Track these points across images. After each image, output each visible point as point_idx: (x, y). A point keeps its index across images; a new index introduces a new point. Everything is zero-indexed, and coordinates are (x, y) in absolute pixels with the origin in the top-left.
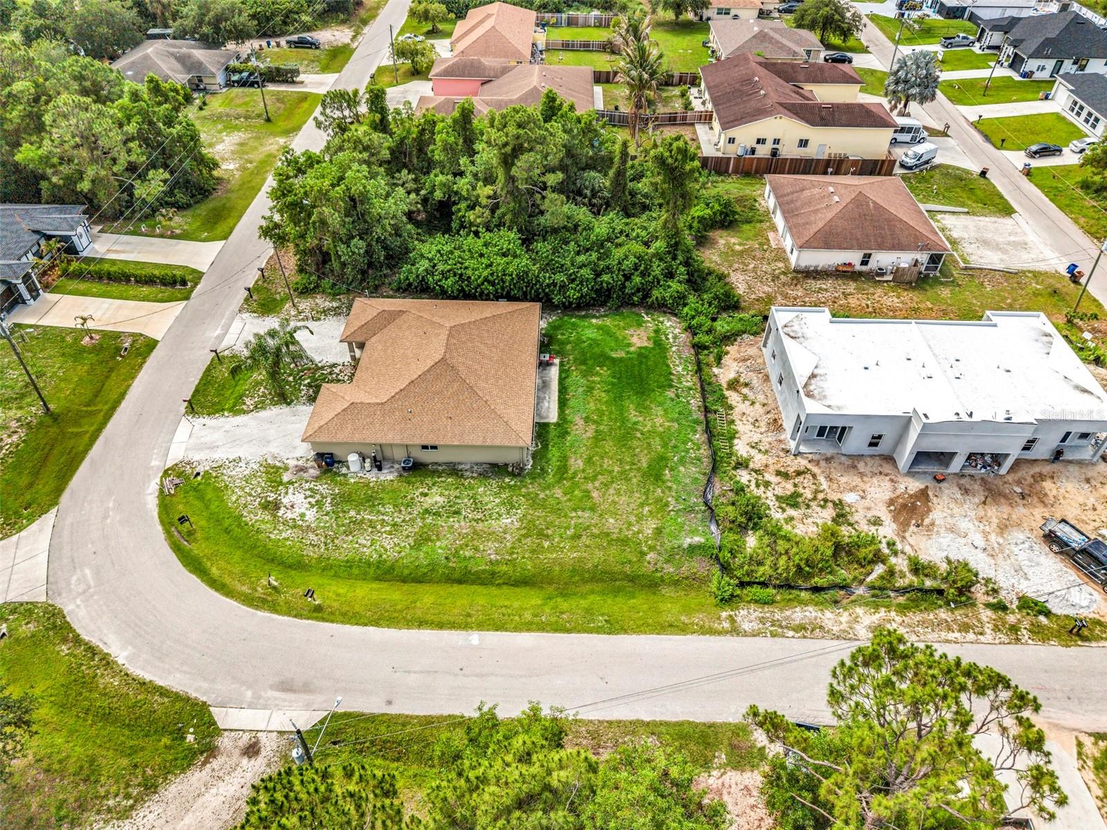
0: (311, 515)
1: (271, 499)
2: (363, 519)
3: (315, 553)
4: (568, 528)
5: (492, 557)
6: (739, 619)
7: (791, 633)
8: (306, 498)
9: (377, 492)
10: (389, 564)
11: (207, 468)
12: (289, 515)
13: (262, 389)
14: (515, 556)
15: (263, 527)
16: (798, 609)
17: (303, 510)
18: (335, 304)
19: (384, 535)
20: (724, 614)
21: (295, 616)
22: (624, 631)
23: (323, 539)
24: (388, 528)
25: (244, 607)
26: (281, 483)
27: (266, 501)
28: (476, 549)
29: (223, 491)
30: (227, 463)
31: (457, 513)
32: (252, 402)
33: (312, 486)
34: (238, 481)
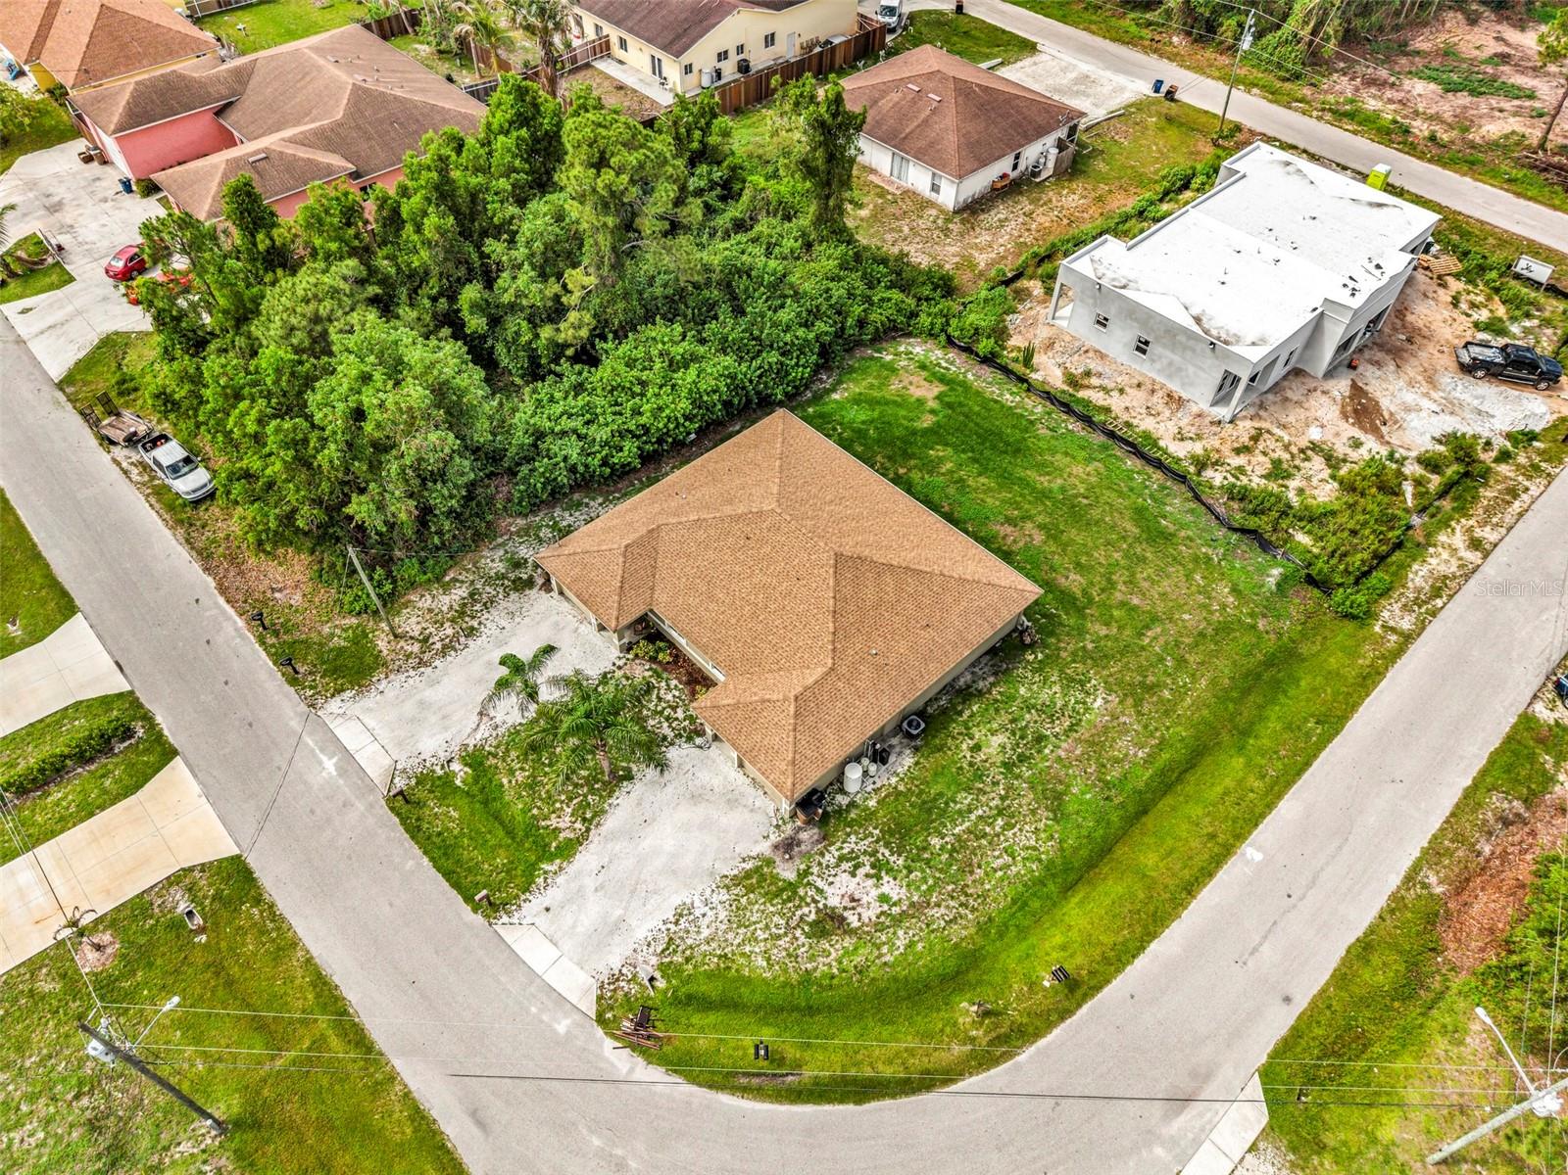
0: (891, 888)
1: (813, 917)
2: (958, 837)
3: (965, 928)
4: (1161, 660)
5: (1140, 754)
6: (1392, 623)
7: (1439, 603)
8: (853, 875)
9: (922, 792)
10: (1059, 861)
11: (654, 960)
12: (870, 914)
13: (553, 789)
14: (1158, 734)
15: (858, 959)
16: (1411, 576)
17: (874, 893)
18: (460, 592)
19: (1010, 834)
20: (1377, 629)
21: (1062, 1019)
22: (1343, 719)
23: (952, 903)
24: (1000, 822)
25: (993, 1072)
26: (791, 886)
27: (810, 925)
28: (1117, 761)
29: (729, 968)
30: (673, 927)
31: (1040, 739)
32: (567, 819)
33: (837, 854)
34: (730, 936)
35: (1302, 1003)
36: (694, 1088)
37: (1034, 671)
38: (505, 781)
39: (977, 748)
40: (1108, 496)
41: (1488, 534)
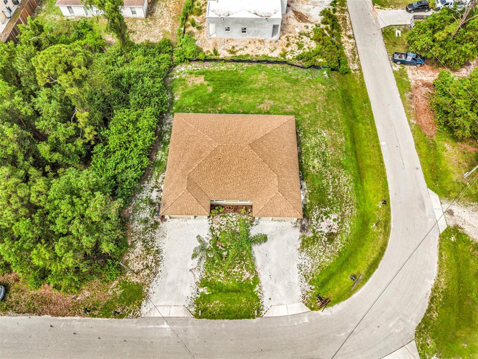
0: (334, 216)
1: (326, 239)
2: (332, 191)
3: (355, 210)
4: (325, 113)
5: (344, 139)
6: (354, 69)
7: (357, 57)
8: (323, 221)
9: (315, 188)
10: (355, 178)
11: (306, 284)
12: (336, 226)
13: (235, 270)
14: (342, 132)
15: (345, 238)
16: (346, 54)
17: (331, 221)
19: (341, 181)
20: (353, 72)
21: (390, 211)
22: (368, 99)
23: (348, 207)
24: (336, 180)
25: (391, 235)
26: (315, 237)
27: (328, 241)
28: (342, 145)
29: (323, 268)
30: (301, 272)
31: (323, 153)
32: (247, 273)
33: (315, 220)
34: (315, 261)
35: (420, 167)
36: (347, 301)
37: (305, 137)
38: (219, 280)
39: (314, 167)
40: (275, 79)
41: (350, 33)
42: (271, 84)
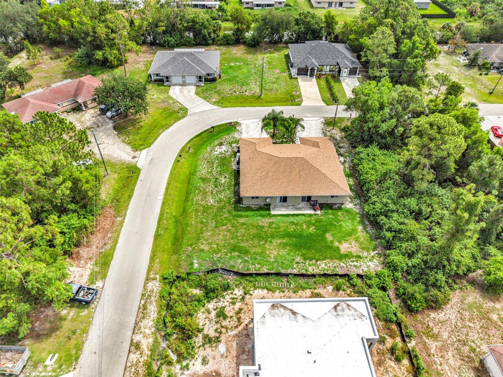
0: (217, 153)
2: (214, 164)
3: (201, 157)
4: (207, 220)
5: (195, 199)
6: (154, 282)
8: (224, 150)
11: (238, 129)
12: (217, 148)
14: (195, 205)
15: (212, 144)
17: (219, 151)
19: (207, 170)
20: (158, 276)
22: (155, 239)
23: (206, 157)
24: (210, 171)
25: (181, 147)
26: (231, 144)
27: (223, 143)
28: (199, 194)
35: (138, 180)
39: (225, 177)
42: (262, 243)
